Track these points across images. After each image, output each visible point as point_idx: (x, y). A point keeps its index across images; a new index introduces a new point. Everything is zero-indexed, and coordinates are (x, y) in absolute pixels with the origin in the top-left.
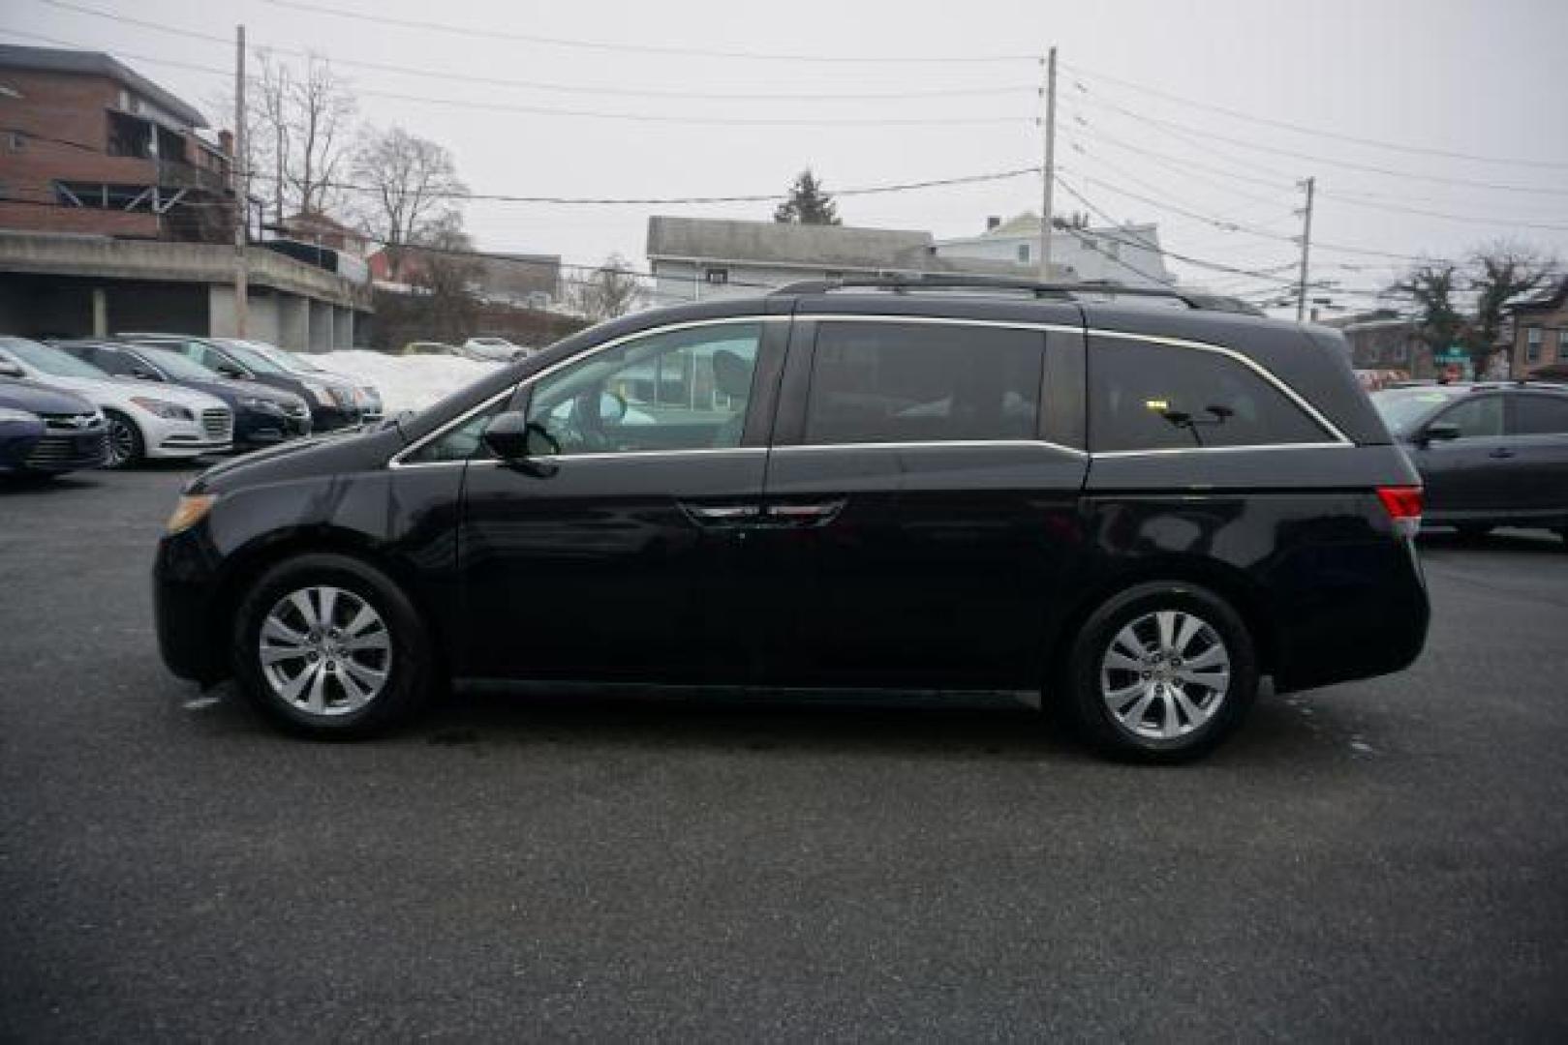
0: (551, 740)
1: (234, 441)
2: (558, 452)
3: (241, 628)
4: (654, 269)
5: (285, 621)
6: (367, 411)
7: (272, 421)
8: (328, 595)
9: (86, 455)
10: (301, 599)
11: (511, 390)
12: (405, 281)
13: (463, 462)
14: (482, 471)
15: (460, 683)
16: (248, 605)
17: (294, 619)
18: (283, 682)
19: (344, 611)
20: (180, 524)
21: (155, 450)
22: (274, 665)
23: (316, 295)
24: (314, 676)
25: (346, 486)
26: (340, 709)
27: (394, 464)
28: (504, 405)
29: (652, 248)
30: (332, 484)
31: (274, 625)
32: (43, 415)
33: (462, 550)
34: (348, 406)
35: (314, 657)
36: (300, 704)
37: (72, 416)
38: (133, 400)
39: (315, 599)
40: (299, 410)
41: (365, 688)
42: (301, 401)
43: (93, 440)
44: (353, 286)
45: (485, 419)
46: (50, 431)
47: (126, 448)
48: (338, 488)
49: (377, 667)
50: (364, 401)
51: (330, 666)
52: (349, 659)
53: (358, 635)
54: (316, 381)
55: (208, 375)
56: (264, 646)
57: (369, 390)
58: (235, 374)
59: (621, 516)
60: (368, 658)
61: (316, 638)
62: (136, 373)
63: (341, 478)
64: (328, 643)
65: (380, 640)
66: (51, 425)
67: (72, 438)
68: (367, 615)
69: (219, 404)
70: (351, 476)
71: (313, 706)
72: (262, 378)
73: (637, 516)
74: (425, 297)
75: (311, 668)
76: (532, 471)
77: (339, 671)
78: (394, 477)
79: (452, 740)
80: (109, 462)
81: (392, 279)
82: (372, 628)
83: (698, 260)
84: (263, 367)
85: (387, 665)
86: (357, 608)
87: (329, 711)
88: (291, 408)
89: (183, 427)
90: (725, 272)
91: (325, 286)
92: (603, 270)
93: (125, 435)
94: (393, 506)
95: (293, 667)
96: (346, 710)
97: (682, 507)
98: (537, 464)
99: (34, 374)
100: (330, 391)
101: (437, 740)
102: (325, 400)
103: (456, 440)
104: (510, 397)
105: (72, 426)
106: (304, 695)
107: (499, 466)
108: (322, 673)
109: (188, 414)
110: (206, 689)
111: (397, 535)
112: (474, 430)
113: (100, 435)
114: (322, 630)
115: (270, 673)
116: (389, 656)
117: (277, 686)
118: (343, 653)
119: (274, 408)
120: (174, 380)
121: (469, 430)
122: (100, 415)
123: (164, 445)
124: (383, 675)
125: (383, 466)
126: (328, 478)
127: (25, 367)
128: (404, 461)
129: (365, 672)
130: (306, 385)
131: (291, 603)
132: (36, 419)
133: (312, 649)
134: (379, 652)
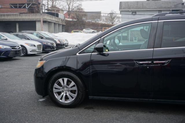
0: (108, 109)
1: (42, 51)
2: (109, 51)
3: (50, 85)
4: (121, 12)
5: (58, 84)
6: (66, 44)
7: (49, 47)
8: (66, 79)
9: (18, 54)
10: (61, 80)
11: (100, 39)
12: (71, 18)
13: (91, 53)
14: (94, 55)
15: (91, 97)
16: (51, 81)
17: (59, 84)
18: (57, 96)
19: (68, 82)
20: (39, 66)
21: (29, 53)
22: (56, 93)
23: (55, 22)
24: (63, 95)
25: (69, 59)
26: (68, 102)
27: (78, 54)
28: (99, 42)
29: (120, 8)
30: (66, 58)
31: (56, 85)
32: (11, 47)
33: (91, 71)
34: (62, 43)
36: (61, 101)
37: (16, 47)
38: (25, 43)
39: (63, 80)
40: (54, 44)
41: (72, 98)
42: (54, 43)
43: (19, 51)
44: (61, 20)
45: (95, 45)
46: (12, 50)
47: (24, 52)
48: (67, 59)
49: (75, 93)
50: (65, 42)
51: (66, 93)
52: (70, 92)
53: (71, 87)
54: (57, 39)
55: (37, 38)
56: (54, 89)
57: (66, 40)
58: (42, 38)
59: (118, 64)
60: (73, 92)
61: (63, 88)
62: (25, 38)
63: (68, 57)
64: (65, 89)
65: (75, 88)
66: (12, 48)
67: (16, 51)
68: (73, 83)
69: (40, 44)
70: (70, 57)
71: (63, 101)
72: (47, 38)
73: (121, 64)
74: (75, 21)
75: (62, 93)
76: (104, 55)
77: (68, 94)
78: (77, 57)
79: (89, 108)
80: (22, 55)
81: (69, 18)
82: (74, 86)
83: (130, 10)
84: (47, 36)
85: (77, 93)
86: (71, 82)
87: (66, 102)
88: (52, 44)
89: (34, 48)
90: (136, 12)
91: (56, 20)
92: (110, 14)
93: (24, 50)
94: (78, 62)
95: (59, 93)
97: (135, 62)
98: (105, 53)
99: (9, 39)
100: (59, 40)
101: (86, 108)
102: (58, 42)
103: (89, 49)
104: (100, 40)
106: (61, 99)
107: (97, 54)
108: (64, 95)
109: (35, 46)
110: (43, 97)
111: (78, 68)
112: (93, 47)
113: (20, 50)
114: (64, 86)
115: (55, 94)
116: (77, 91)
117: (56, 97)
118: (68, 91)
119: (49, 44)
120: (32, 40)
121: (91, 47)
122: (20, 46)
123: (30, 52)
124: (76, 95)
125: (76, 54)
126: (65, 57)
127: (7, 38)
128: (79, 54)
129: (72, 95)
130: (55, 39)
131: (59, 81)
132: (10, 47)
133: (63, 90)
134: (75, 91)
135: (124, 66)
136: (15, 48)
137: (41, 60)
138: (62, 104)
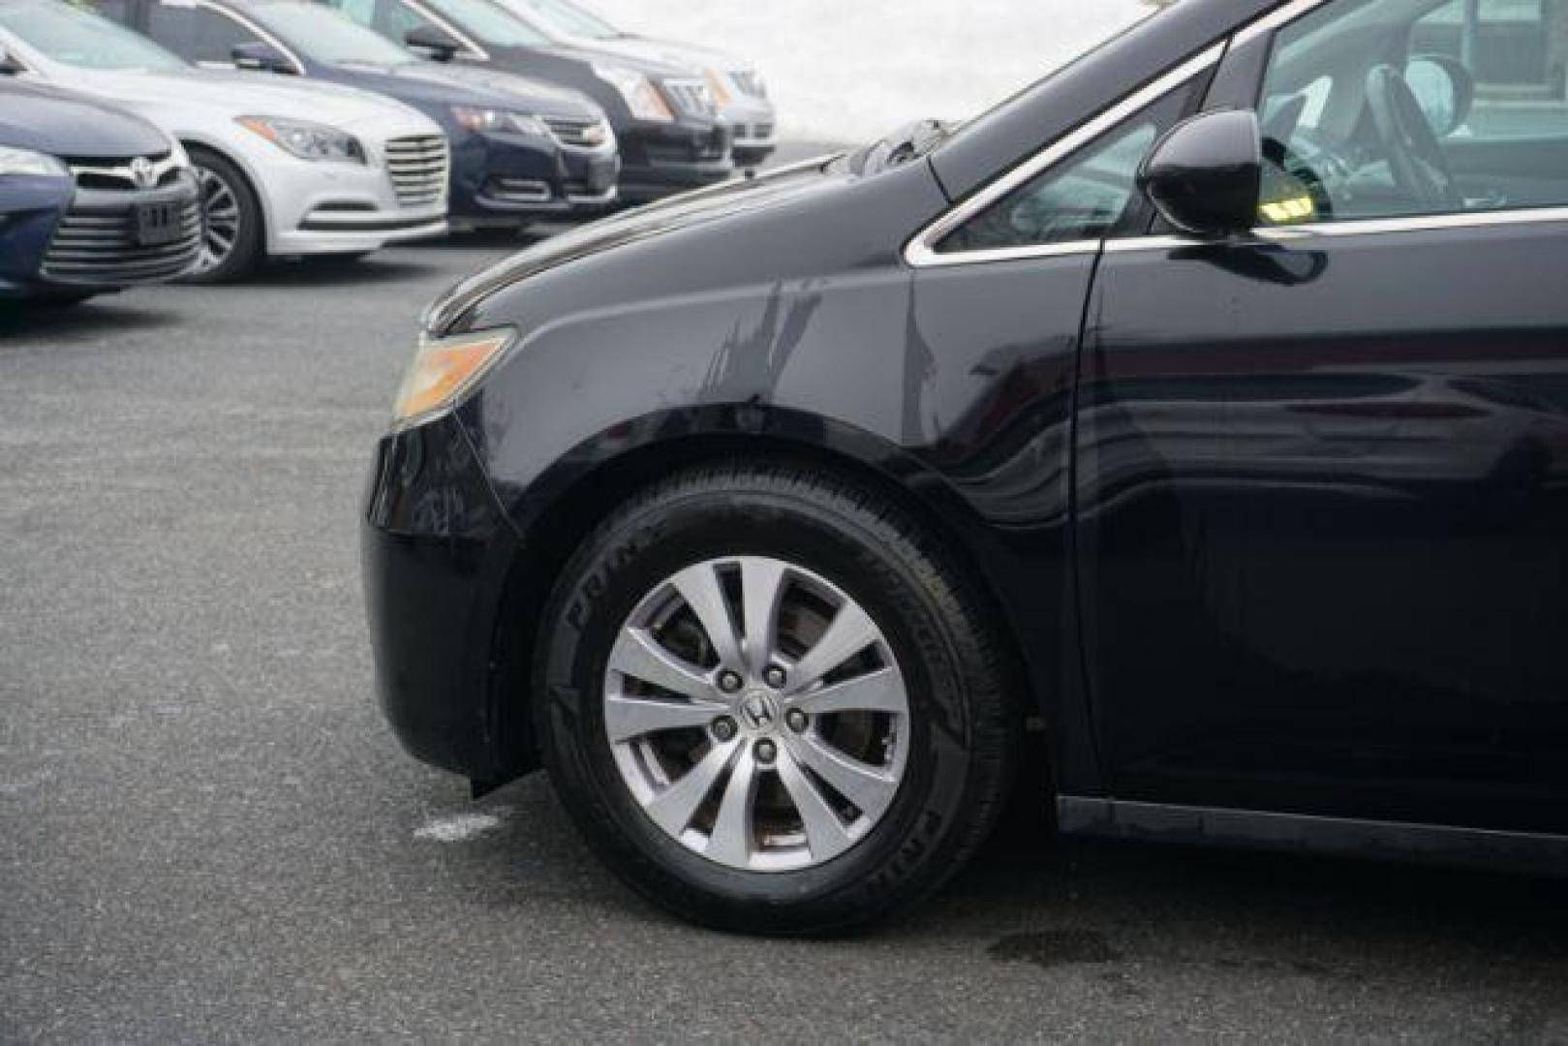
0: (1305, 969)
1: (448, 216)
2: (1324, 210)
3: (565, 642)
5: (660, 638)
6: (740, 131)
7: (530, 163)
8: (763, 577)
9: (155, 250)
10: (698, 584)
11: (1212, 55)
13: (1093, 245)
14: (1135, 269)
15: (1076, 808)
16: (578, 595)
17: (682, 634)
18: (656, 785)
19: (798, 619)
21: (287, 238)
22: (634, 743)
24: (725, 776)
25: (805, 307)
26: (787, 857)
27: (919, 253)
28: (1196, 96)
30: (774, 302)
31: (637, 647)
32: (70, 160)
33: (1089, 472)
34: (697, 119)
35: (727, 727)
36: (694, 840)
37: (125, 161)
38: (241, 119)
39: (732, 586)
40: (588, 134)
41: (843, 807)
42: (595, 111)
43: (165, 214)
45: (1146, 133)
46: (86, 197)
47: (226, 233)
48: (783, 314)
49: (875, 757)
50: (732, 108)
51: (764, 750)
52: (810, 735)
53: (831, 677)
54: (630, 63)
55: (388, 55)
56: (613, 697)
57: (744, 81)
58: (445, 53)
60: (854, 734)
61: (732, 682)
62: (236, 55)
63: (792, 288)
64: (757, 693)
65: (882, 691)
66: (85, 181)
67: (129, 213)
68: (853, 627)
69: (422, 124)
70: (815, 286)
71: (725, 846)
72: (507, 59)
75: (720, 753)
76: (1263, 264)
77: (785, 766)
78: (918, 285)
79: (1052, 950)
80: (196, 267)
82: (867, 660)
84: (507, 34)
85: (898, 753)
86: (828, 612)
87: (762, 862)
88: (572, 129)
89: (363, 181)
93: (225, 202)
94: (918, 360)
95: (678, 749)
96: (800, 859)
98: (1275, 247)
99: (40, 67)
100: (656, 84)
101: (1007, 949)
102: (646, 109)
103: (1064, 187)
104: (1210, 74)
105: (124, 184)
106: (704, 819)
107: (1177, 254)
108: (745, 768)
109: (354, 150)
110: (482, 790)
111: (929, 436)
112: (1120, 164)
113: (180, 204)
114: (745, 659)
115: (624, 757)
116: (902, 730)
117: (643, 794)
118: (795, 720)
119: (535, 130)
120: (318, 71)
121: (1099, 162)
122: (179, 158)
123: (305, 225)
124: (890, 777)
125: (894, 258)
126: (766, 290)
127: (24, 52)
128: (940, 245)
129: (844, 769)
130: (601, 72)
131: (676, 594)
132: (56, 169)
133: (723, 708)
134: (881, 721)
135: (1505, 422)
136: (119, 172)
137: (460, 324)
138: (713, 882)
